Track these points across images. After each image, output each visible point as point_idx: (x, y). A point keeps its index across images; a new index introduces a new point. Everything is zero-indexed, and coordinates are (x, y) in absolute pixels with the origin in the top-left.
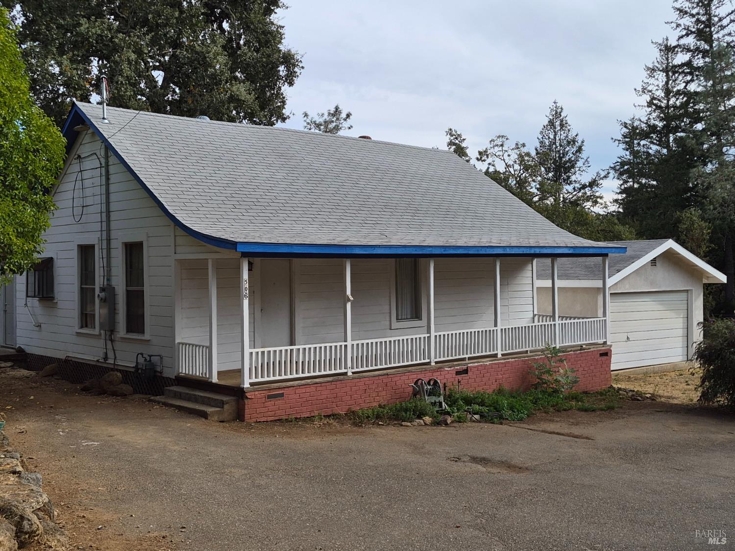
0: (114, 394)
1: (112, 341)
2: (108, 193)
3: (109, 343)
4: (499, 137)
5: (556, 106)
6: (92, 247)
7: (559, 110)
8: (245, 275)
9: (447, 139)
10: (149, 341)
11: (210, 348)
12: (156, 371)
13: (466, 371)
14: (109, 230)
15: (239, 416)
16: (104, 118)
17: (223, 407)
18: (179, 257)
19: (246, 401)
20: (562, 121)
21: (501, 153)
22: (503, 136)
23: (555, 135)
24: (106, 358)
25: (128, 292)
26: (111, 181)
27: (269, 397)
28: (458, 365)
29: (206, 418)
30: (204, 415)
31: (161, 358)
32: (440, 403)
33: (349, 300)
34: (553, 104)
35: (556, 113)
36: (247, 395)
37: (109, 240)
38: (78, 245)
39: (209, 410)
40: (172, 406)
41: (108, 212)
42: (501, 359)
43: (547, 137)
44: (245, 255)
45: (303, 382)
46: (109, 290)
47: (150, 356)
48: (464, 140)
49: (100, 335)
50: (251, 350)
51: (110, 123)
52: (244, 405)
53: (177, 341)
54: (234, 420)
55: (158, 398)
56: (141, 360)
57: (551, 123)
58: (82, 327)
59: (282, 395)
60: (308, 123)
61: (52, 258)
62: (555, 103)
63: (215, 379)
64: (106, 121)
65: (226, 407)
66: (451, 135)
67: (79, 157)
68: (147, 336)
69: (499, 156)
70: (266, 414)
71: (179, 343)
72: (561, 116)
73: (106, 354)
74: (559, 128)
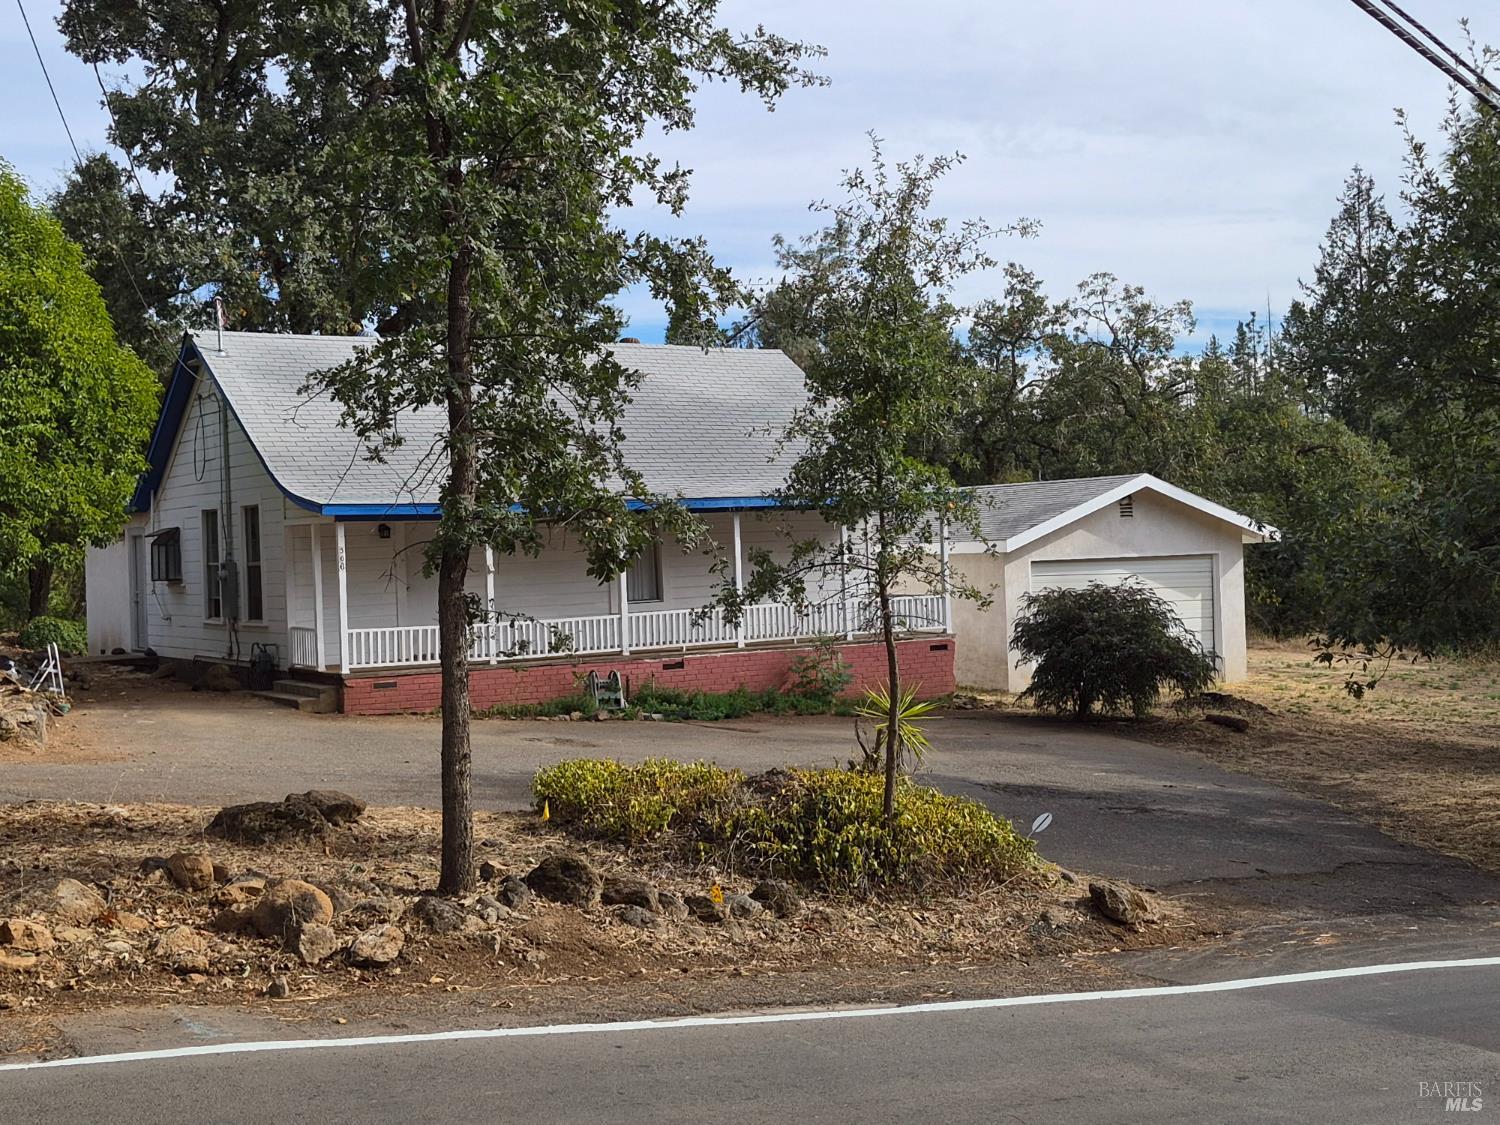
0: (215, 689)
1: (236, 631)
2: (227, 445)
3: (233, 634)
4: (1096, 277)
5: (1360, 176)
6: (214, 512)
7: (1364, 187)
8: (341, 543)
9: (1005, 283)
10: (266, 627)
11: (314, 631)
12: (273, 665)
13: (681, 665)
14: (229, 491)
15: (338, 709)
16: (220, 350)
17: (318, 697)
18: (288, 522)
19: (345, 690)
20: (1371, 208)
21: (1100, 308)
22: (1105, 275)
23: (1360, 237)
24: (231, 654)
25: (249, 567)
26: (229, 430)
27: (377, 686)
28: (668, 656)
29: (297, 708)
30: (295, 705)
31: (277, 648)
32: (618, 701)
33: (490, 572)
34: (1353, 173)
35: (1360, 191)
36: (346, 682)
37: (229, 504)
38: (203, 511)
39: (301, 700)
40: (271, 699)
41: (228, 468)
42: (742, 650)
43: (1340, 244)
44: (339, 518)
45: (424, 670)
46: (230, 565)
47: (264, 645)
48: (1038, 283)
49: (225, 625)
50: (351, 631)
51: (227, 356)
52: (343, 694)
53: (290, 626)
54: (333, 712)
55: (264, 693)
56: (257, 651)
57: (1350, 214)
58: (210, 617)
59: (395, 684)
60: (783, 257)
61: (178, 529)
62: (1356, 170)
63: (322, 669)
64: (223, 354)
65: (322, 696)
66: (1012, 275)
67: (200, 397)
68: (265, 622)
69: (1096, 312)
70: (373, 707)
71: (294, 628)
72: (1369, 197)
73: (231, 648)
74: (1367, 224)
